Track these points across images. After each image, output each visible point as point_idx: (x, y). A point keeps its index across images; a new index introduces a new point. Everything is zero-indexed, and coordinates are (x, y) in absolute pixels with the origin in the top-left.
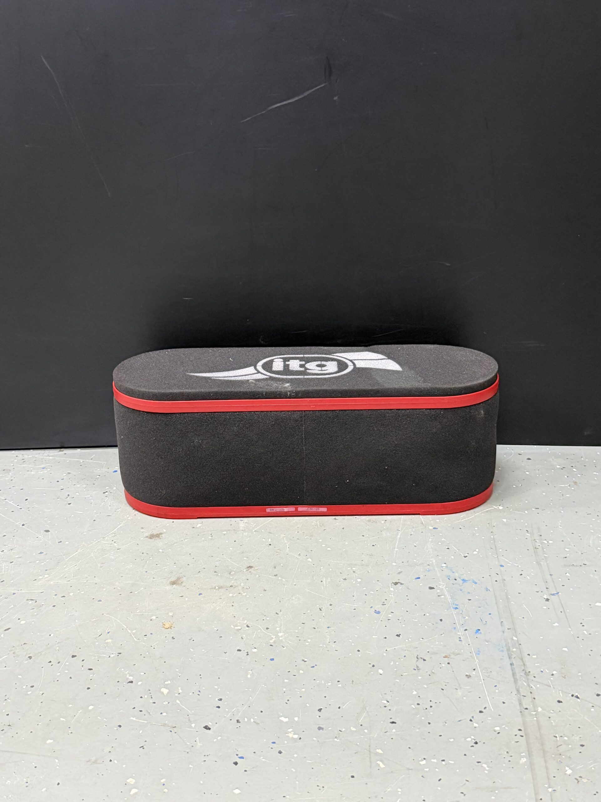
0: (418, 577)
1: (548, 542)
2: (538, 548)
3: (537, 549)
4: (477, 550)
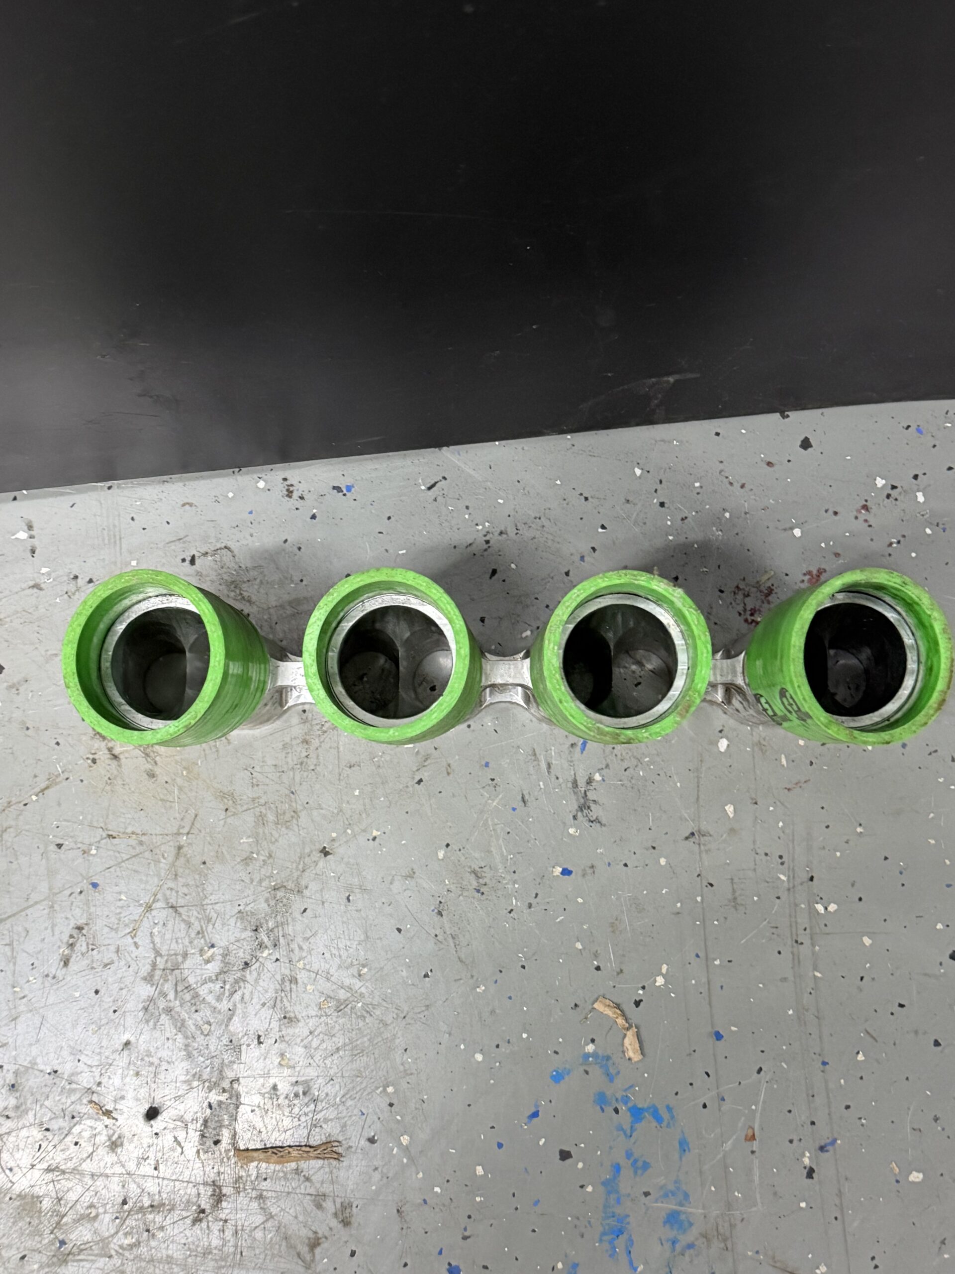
0: (533, 1110)
1: (826, 909)
2: (802, 943)
3: (801, 946)
4: (664, 968)
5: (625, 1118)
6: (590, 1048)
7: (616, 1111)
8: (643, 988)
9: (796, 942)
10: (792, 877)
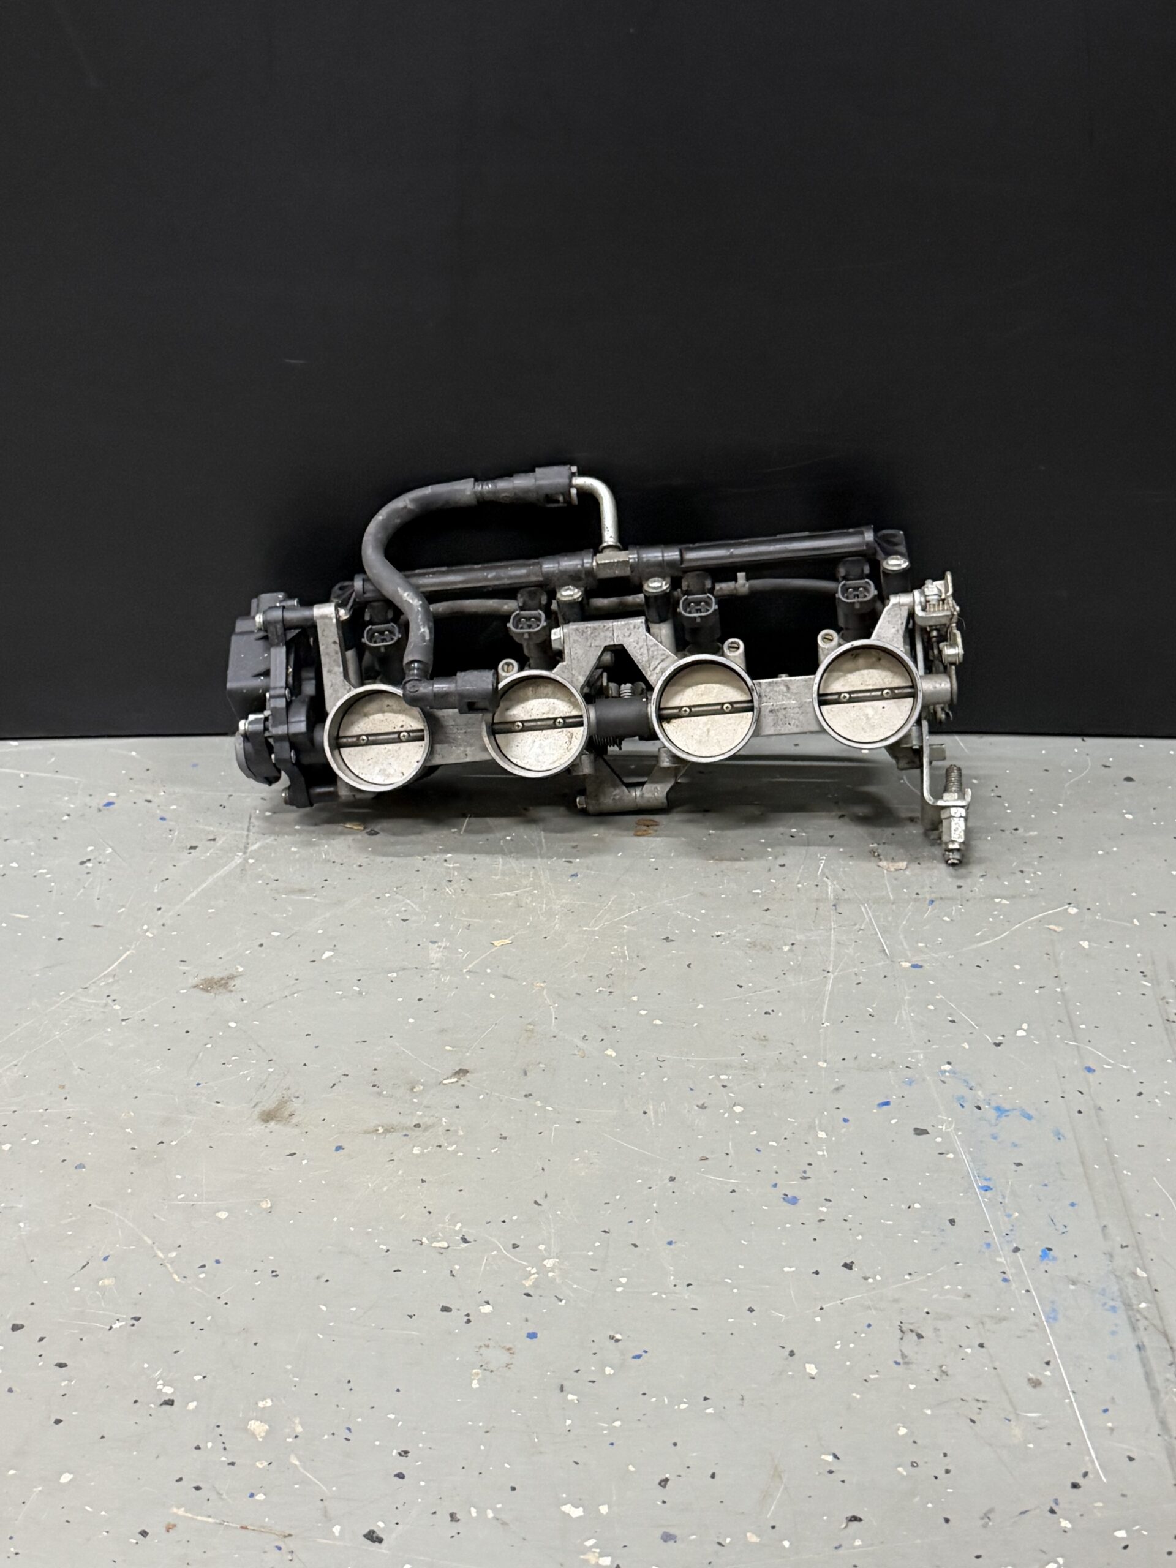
0: (886, 1100)
2: (1174, 1022)
3: (1173, 1025)
4: (1025, 1026)
5: (989, 1112)
6: (947, 1067)
7: (979, 1108)
8: (1003, 1036)
9: (1168, 1020)
10: (1156, 982)
